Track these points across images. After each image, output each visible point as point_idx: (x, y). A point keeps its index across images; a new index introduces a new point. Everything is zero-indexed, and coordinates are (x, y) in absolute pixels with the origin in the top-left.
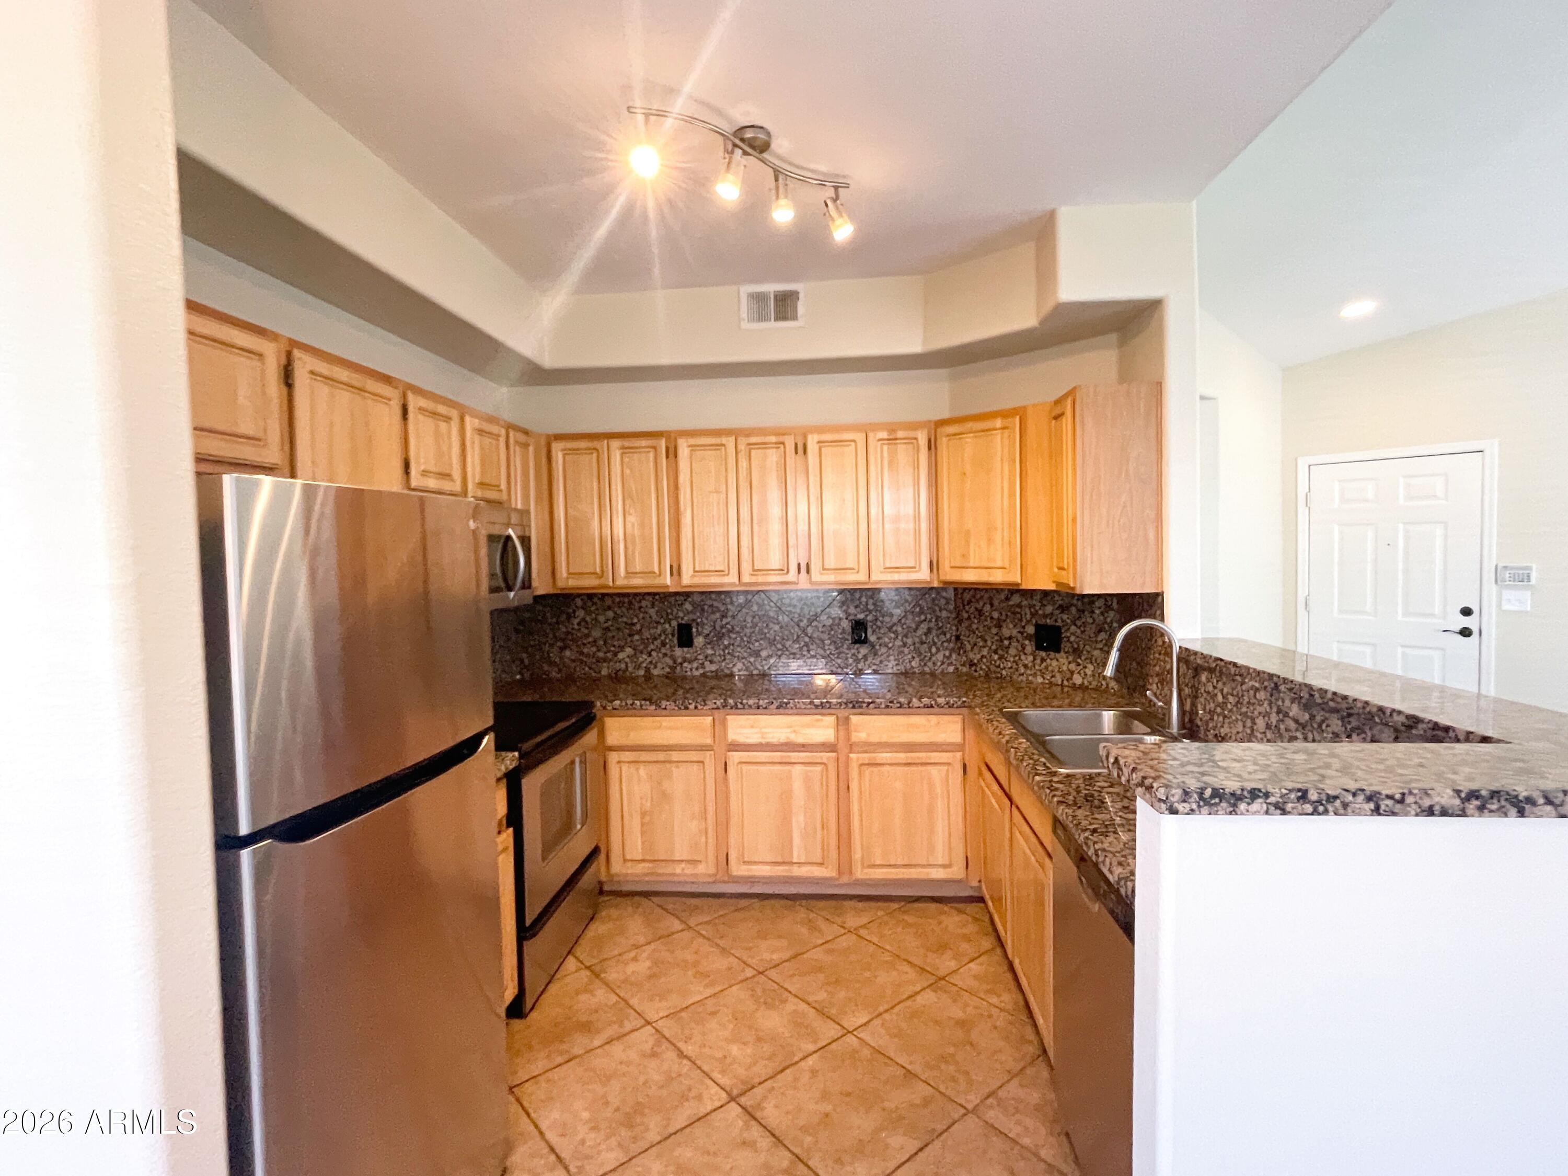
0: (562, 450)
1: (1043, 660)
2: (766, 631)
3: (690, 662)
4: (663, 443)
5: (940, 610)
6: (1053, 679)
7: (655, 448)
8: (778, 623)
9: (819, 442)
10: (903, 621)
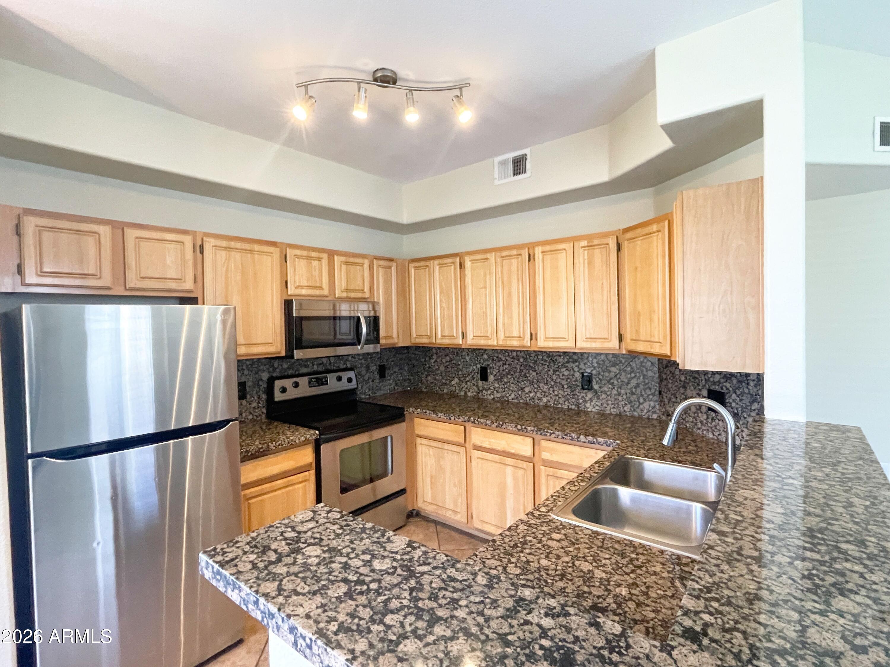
0: (415, 267)
1: (713, 419)
4: (458, 260)
5: (647, 370)
6: (720, 437)
7: (453, 263)
8: (535, 371)
9: (542, 252)
10: (618, 376)
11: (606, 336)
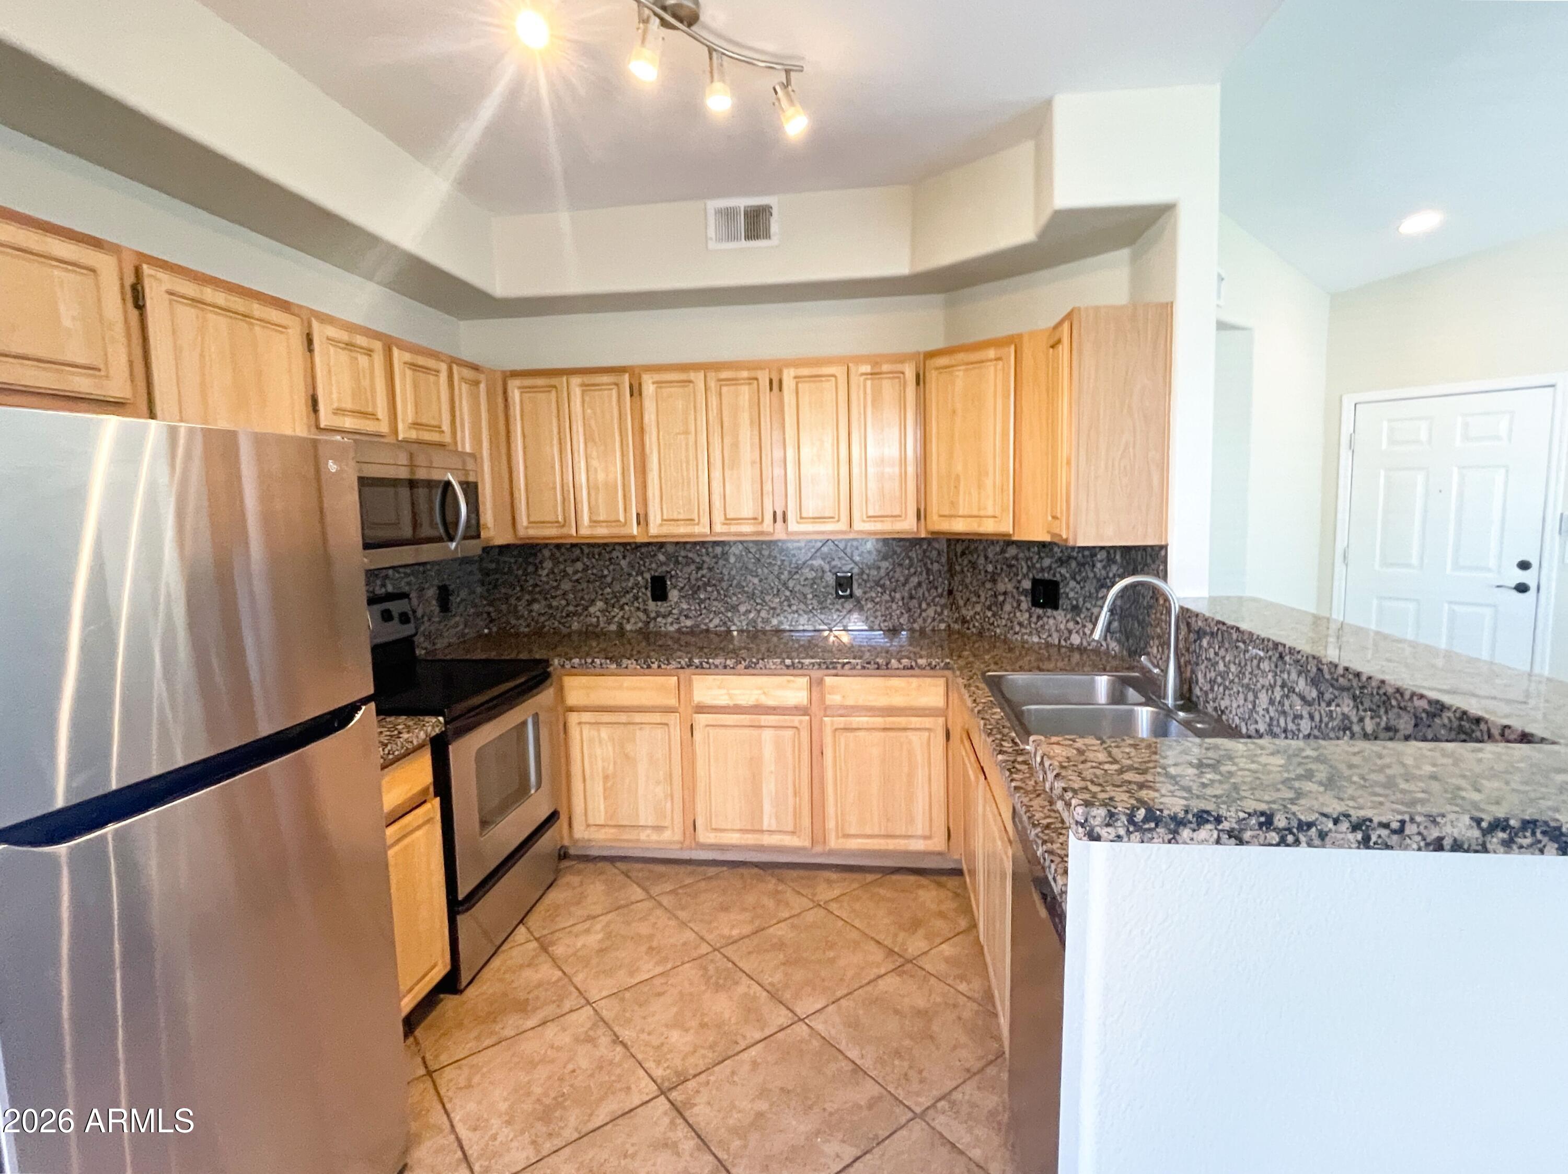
0: (519, 388)
1: (1039, 618)
2: (744, 584)
3: (664, 617)
4: (626, 379)
5: (932, 563)
6: (1049, 639)
7: (617, 384)
8: (757, 576)
9: (795, 377)
10: (891, 574)
11: (897, 512)
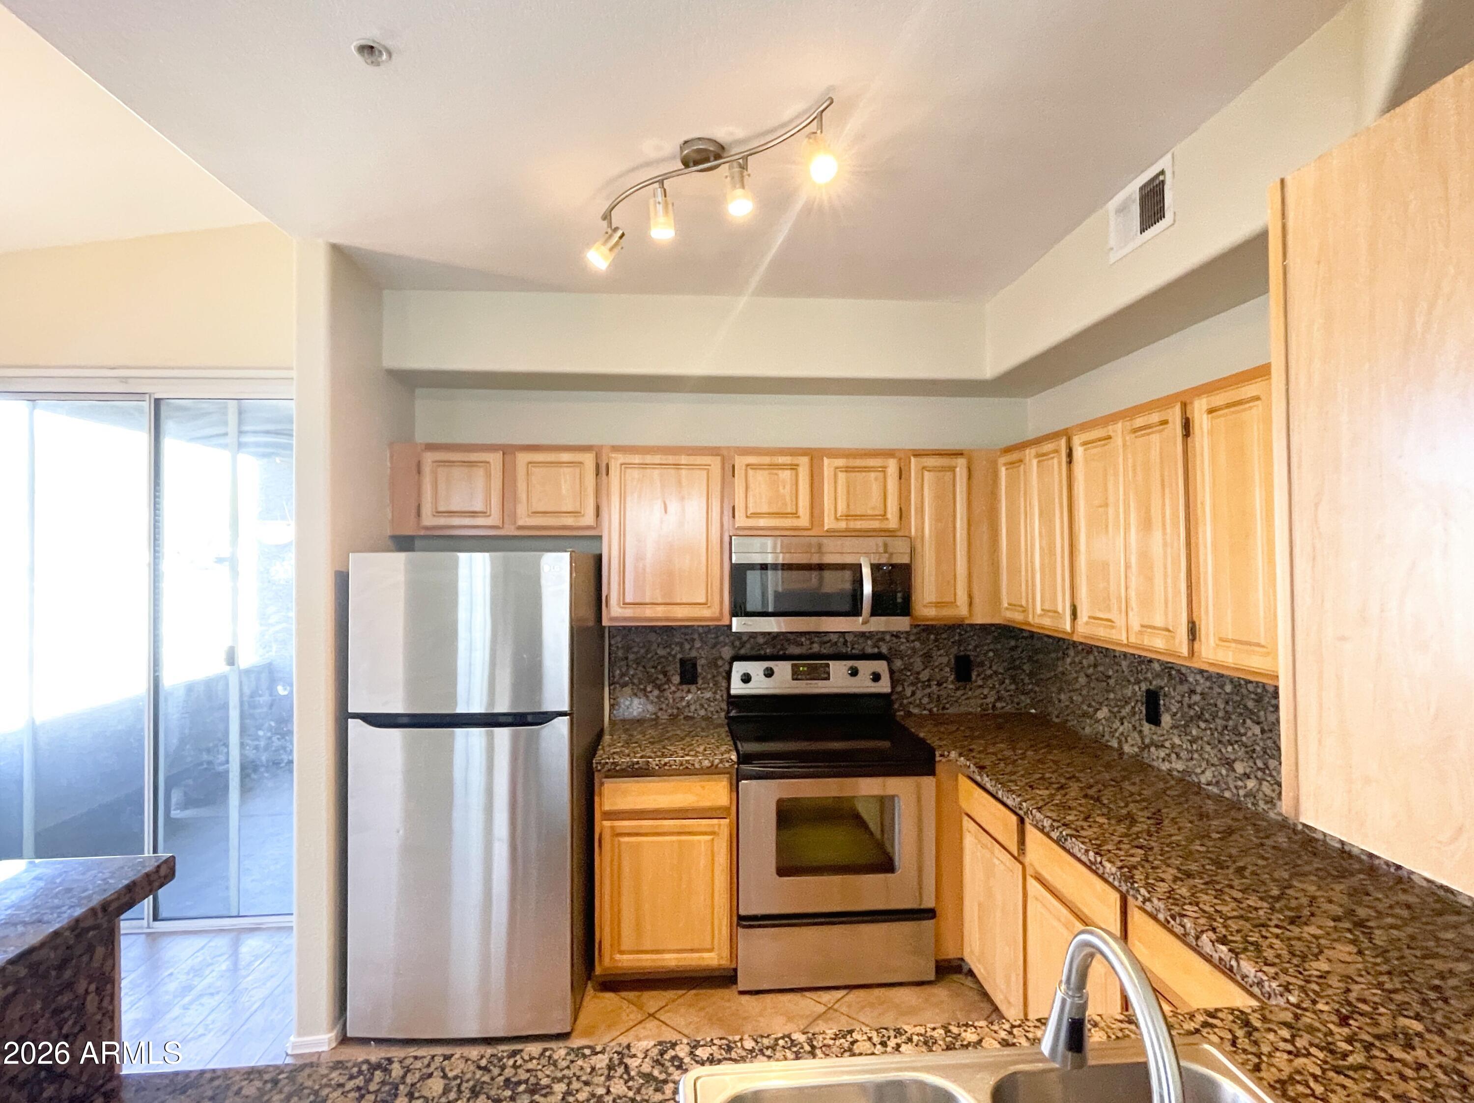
0: (1005, 464)
2: (1242, 731)
3: (1157, 747)
7: (1057, 452)
